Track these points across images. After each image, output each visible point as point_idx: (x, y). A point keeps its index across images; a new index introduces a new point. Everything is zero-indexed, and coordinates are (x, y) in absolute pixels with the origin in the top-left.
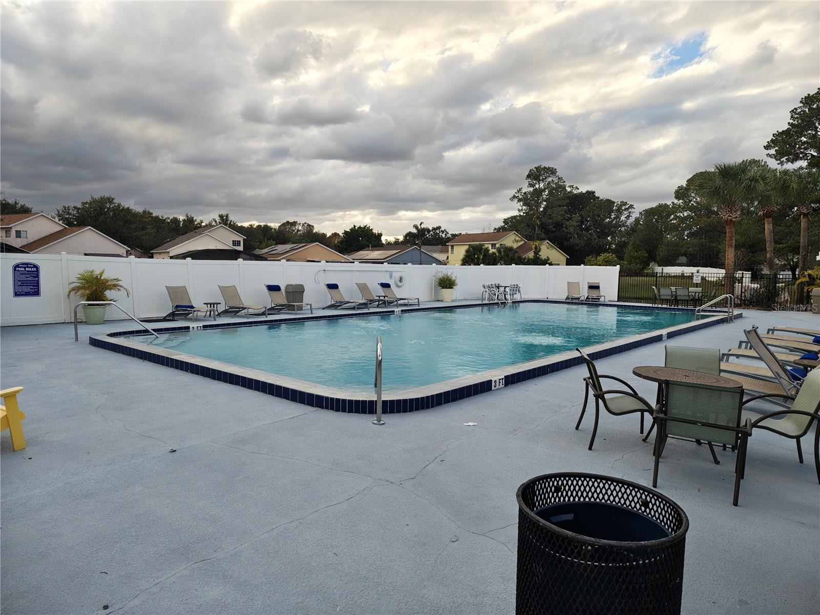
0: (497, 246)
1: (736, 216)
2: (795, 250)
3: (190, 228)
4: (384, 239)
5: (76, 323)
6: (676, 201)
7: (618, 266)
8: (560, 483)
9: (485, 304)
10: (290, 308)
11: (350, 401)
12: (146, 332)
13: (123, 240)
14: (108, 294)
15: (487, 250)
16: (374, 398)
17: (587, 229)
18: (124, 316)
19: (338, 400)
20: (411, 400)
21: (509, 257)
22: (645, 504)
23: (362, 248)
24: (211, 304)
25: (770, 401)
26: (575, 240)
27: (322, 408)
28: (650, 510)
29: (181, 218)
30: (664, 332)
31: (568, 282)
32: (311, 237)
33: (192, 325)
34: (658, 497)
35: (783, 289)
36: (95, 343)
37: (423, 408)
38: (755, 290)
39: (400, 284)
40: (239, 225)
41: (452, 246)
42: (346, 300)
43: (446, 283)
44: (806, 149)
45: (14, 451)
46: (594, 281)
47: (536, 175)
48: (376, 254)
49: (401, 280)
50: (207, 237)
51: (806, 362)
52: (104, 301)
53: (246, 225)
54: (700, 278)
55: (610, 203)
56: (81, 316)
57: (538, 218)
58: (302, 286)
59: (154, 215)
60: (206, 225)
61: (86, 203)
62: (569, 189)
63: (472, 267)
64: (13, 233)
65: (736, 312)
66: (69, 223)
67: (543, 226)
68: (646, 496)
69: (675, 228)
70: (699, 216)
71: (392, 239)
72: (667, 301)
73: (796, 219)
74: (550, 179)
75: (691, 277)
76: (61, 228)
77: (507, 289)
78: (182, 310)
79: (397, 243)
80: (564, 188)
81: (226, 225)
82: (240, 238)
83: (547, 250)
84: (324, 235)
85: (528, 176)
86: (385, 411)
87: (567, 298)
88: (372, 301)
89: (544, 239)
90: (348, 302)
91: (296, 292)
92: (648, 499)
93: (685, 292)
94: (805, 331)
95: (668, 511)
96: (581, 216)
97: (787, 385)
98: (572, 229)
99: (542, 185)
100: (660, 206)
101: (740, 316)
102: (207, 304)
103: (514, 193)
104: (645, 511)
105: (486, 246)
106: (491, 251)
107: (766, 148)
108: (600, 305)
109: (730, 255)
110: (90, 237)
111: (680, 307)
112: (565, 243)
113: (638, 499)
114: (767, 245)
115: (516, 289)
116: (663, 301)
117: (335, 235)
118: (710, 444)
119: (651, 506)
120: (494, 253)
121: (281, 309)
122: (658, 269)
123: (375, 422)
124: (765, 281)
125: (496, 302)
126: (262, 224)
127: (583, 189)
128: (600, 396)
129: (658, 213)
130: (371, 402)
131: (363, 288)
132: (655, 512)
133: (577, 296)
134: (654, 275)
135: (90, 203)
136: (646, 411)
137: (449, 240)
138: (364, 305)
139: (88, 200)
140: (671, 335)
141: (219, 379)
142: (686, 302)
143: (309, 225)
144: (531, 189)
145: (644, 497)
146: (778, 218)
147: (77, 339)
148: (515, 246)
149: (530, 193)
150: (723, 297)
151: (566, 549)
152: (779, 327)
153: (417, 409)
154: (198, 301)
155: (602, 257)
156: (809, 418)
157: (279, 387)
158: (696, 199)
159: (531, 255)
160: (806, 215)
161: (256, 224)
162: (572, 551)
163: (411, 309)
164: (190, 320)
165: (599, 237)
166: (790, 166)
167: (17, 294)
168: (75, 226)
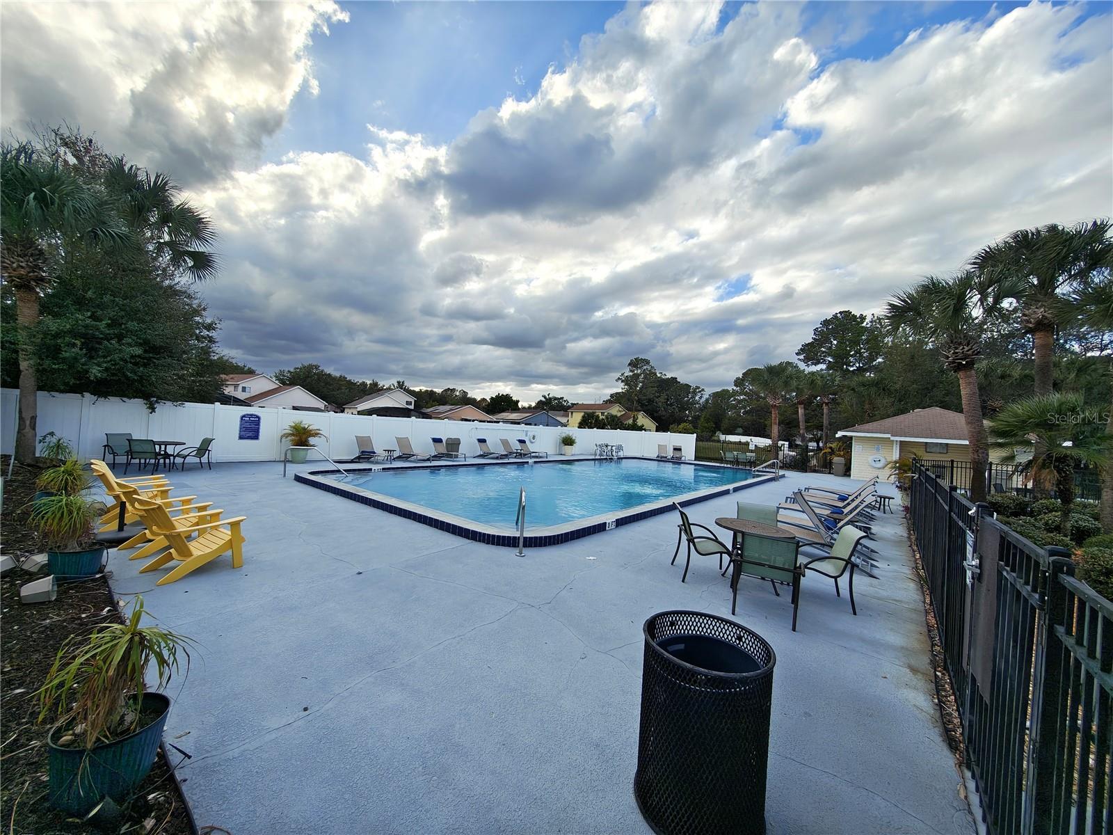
0: (605, 414)
1: (778, 402)
2: (820, 428)
3: (375, 390)
4: (520, 405)
5: (286, 461)
6: (735, 388)
7: (695, 435)
8: (674, 619)
9: (598, 459)
10: (449, 456)
11: (499, 537)
12: (339, 471)
13: (323, 397)
14: (312, 440)
15: (598, 416)
16: (518, 534)
17: (671, 405)
18: (321, 458)
19: (489, 535)
20: (546, 537)
21: (614, 423)
22: (740, 638)
23: (503, 411)
24: (388, 451)
25: (816, 548)
26: (662, 412)
27: (476, 541)
28: (743, 643)
29: (368, 382)
30: (731, 487)
31: (659, 445)
32: (465, 400)
33: (374, 467)
34: (750, 633)
35: (813, 457)
36: (299, 479)
37: (554, 544)
38: (793, 457)
39: (533, 441)
40: (412, 389)
41: (572, 413)
42: (492, 451)
43: (568, 441)
44: (825, 356)
45: (233, 568)
46: (678, 444)
47: (634, 364)
48: (514, 416)
49: (534, 438)
50: (387, 398)
51: (835, 516)
52: (307, 446)
53: (417, 389)
54: (754, 446)
55: (688, 386)
56: (289, 457)
57: (636, 395)
58: (459, 439)
59: (348, 379)
60: (387, 389)
61: (298, 368)
62: (659, 375)
63: (587, 430)
64: (240, 388)
65: (781, 472)
66: (283, 383)
67: (639, 401)
68: (740, 632)
69: (735, 407)
70: (751, 399)
71: (526, 405)
72: (731, 462)
73: (820, 406)
74: (645, 367)
75: (747, 444)
76: (277, 386)
77: (614, 448)
78: (366, 455)
79: (530, 408)
80: (655, 374)
81: (402, 389)
82: (412, 399)
83: (642, 419)
84: (475, 400)
85: (629, 364)
86: (525, 546)
87: (658, 457)
88: (511, 453)
89: (640, 411)
90: (493, 453)
91: (454, 445)
92: (742, 635)
93: (744, 456)
94: (831, 491)
95: (757, 645)
96: (667, 395)
97: (825, 536)
98: (660, 404)
99: (639, 371)
100: (723, 390)
101: (783, 476)
102: (385, 451)
103: (619, 376)
104: (739, 643)
105: (597, 414)
106: (601, 417)
107: (797, 354)
108: (682, 463)
109: (775, 430)
110: (299, 395)
111: (740, 467)
112: (655, 414)
113: (734, 634)
114: (801, 424)
115: (620, 448)
116: (727, 462)
117: (484, 400)
118: (772, 581)
119: (744, 640)
120: (603, 419)
121: (442, 457)
122: (722, 437)
123: (518, 554)
124: (799, 450)
125: (605, 457)
126: (429, 389)
127: (669, 376)
128: (691, 540)
129: (721, 396)
130: (515, 538)
131: (505, 443)
132: (747, 645)
133: (665, 455)
134: (719, 441)
135: (301, 369)
136: (725, 553)
137: (569, 407)
138: (506, 456)
139: (300, 366)
140: (736, 490)
141: (395, 513)
142: (745, 464)
143: (464, 392)
144: (631, 374)
145: (738, 632)
146: (807, 404)
147: (285, 476)
148: (619, 414)
149: (630, 376)
150: (771, 461)
151: (685, 678)
152: (813, 486)
153: (550, 544)
154: (379, 448)
155: (682, 426)
156: (845, 562)
157: (442, 523)
158: (749, 387)
159: (630, 421)
160: (827, 404)
161: (424, 389)
162: (690, 680)
163: (541, 461)
164: (372, 462)
165: (680, 411)
166: (814, 368)
167: (241, 438)
168: (288, 385)
